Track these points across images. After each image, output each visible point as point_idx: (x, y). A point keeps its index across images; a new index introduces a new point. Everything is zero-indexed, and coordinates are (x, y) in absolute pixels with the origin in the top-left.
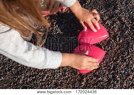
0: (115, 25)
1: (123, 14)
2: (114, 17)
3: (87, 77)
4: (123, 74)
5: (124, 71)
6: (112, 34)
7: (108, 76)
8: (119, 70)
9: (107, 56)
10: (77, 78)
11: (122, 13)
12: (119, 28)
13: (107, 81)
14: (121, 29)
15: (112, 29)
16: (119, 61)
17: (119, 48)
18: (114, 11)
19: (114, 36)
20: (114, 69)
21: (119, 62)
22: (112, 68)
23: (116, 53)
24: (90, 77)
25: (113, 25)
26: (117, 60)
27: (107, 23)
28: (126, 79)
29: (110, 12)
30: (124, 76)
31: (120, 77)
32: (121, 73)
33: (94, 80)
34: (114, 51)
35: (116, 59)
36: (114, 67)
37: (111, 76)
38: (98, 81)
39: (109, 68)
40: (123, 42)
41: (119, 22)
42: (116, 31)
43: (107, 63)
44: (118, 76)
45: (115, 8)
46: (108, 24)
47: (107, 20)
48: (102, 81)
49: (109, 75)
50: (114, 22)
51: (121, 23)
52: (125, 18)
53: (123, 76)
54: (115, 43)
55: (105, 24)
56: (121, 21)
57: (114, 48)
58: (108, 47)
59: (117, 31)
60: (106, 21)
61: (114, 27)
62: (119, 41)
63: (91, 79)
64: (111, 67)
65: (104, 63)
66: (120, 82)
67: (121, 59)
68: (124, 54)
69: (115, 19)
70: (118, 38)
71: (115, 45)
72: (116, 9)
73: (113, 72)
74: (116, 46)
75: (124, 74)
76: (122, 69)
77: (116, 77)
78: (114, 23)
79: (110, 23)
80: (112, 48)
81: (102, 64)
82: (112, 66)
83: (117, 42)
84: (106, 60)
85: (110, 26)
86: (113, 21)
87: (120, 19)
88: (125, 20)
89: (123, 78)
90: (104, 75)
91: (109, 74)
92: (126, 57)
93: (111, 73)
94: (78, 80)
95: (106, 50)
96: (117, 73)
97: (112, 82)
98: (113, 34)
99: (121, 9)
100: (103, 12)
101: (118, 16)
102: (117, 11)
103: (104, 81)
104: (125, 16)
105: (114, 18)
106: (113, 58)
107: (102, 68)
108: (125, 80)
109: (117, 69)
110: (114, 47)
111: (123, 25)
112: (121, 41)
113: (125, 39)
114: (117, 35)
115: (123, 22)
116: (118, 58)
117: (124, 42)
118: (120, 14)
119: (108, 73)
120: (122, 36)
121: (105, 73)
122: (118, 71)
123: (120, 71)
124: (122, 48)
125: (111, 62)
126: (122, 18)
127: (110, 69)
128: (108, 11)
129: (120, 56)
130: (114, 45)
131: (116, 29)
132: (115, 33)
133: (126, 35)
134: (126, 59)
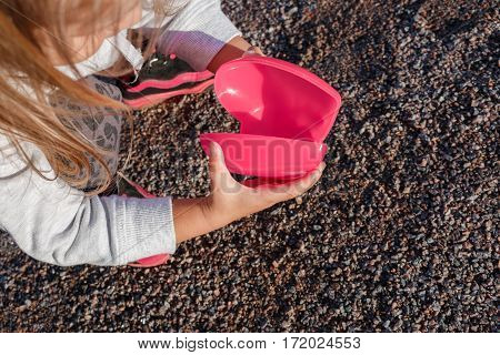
0: (389, 138)
1: (416, 102)
2: (388, 111)
3: (298, 304)
4: (413, 297)
5: (414, 289)
6: (378, 166)
7: (364, 303)
8: (398, 286)
9: (363, 239)
10: (267, 306)
11: (411, 97)
12: (402, 148)
13: (361, 318)
14: (407, 151)
15: (380, 151)
16: (400, 255)
17: (402, 214)
18: (389, 91)
19: (384, 173)
20: (384, 281)
21: (400, 260)
22: (376, 279)
23: (391, 227)
24: (307, 304)
25: (382, 136)
26: (395, 253)
27: (363, 130)
28: (420, 313)
29: (375, 95)
30: (415, 304)
31: (403, 308)
32: (405, 294)
33: (320, 316)
34: (385, 222)
35: (390, 247)
36: (384, 273)
37: (375, 302)
38: (334, 319)
39: (368, 277)
40: (412, 193)
41: (401, 128)
42: (391, 158)
43: (361, 262)
44: (395, 305)
45: (391, 83)
46: (367, 134)
47: (365, 120)
48: (346, 320)
49: (368, 300)
50: (388, 127)
51: (409, 133)
52: (422, 114)
53: (411, 305)
54: (389, 196)
55: (357, 132)
56: (407, 124)
57: (386, 214)
58: (367, 210)
59: (395, 159)
60: (361, 124)
61: (386, 145)
62: (402, 189)
63: (313, 311)
64: (374, 274)
65: (353, 261)
66: (401, 322)
67: (405, 249)
68: (416, 234)
69: (391, 117)
70: (398, 182)
71: (389, 204)
72: (393, 86)
73: (380, 289)
74: (392, 206)
75: (416, 297)
76: (410, 282)
77: (391, 305)
78: (386, 131)
79: (374, 130)
80: (378, 213)
81: (347, 262)
82: (379, 272)
83: (395, 192)
84: (358, 251)
85: (375, 140)
86: (383, 125)
87: (404, 118)
88: (422, 120)
89: (411, 309)
90: (352, 298)
91: (368, 296)
92: (421, 241)
93: (374, 293)
94: (269, 313)
95: (360, 218)
96: (393, 294)
97: (376, 322)
98: (383, 167)
99: (408, 86)
100: (353, 95)
101: (400, 109)
102: (397, 93)
103: (352, 319)
104: (421, 110)
105: (388, 115)
106: (383, 244)
107: (345, 278)
108: (417, 317)
109: (393, 282)
110: (386, 210)
111: (415, 137)
112: (407, 190)
113: (419, 184)
114: (397, 169)
115: (414, 127)
116: (398, 244)
117: (416, 194)
118: (404, 102)
119: (365, 293)
120: (412, 173)
121: (354, 294)
122: (395, 289)
123: (401, 287)
124: (411, 213)
125: (375, 256)
126: (410, 116)
127: (371, 280)
128: (369, 90)
129: (402, 238)
130: (385, 203)
131: (393, 151)
132: (389, 163)
133: (422, 172)
134: (421, 250)
